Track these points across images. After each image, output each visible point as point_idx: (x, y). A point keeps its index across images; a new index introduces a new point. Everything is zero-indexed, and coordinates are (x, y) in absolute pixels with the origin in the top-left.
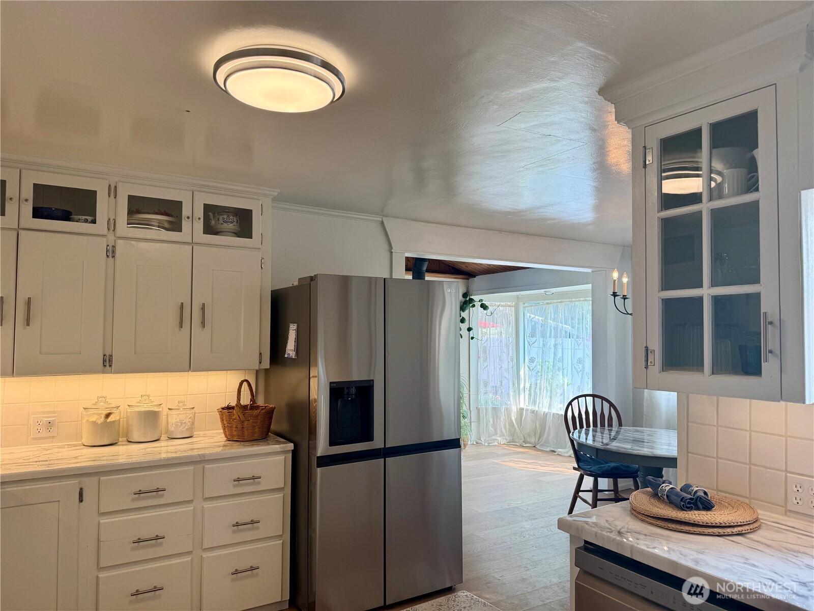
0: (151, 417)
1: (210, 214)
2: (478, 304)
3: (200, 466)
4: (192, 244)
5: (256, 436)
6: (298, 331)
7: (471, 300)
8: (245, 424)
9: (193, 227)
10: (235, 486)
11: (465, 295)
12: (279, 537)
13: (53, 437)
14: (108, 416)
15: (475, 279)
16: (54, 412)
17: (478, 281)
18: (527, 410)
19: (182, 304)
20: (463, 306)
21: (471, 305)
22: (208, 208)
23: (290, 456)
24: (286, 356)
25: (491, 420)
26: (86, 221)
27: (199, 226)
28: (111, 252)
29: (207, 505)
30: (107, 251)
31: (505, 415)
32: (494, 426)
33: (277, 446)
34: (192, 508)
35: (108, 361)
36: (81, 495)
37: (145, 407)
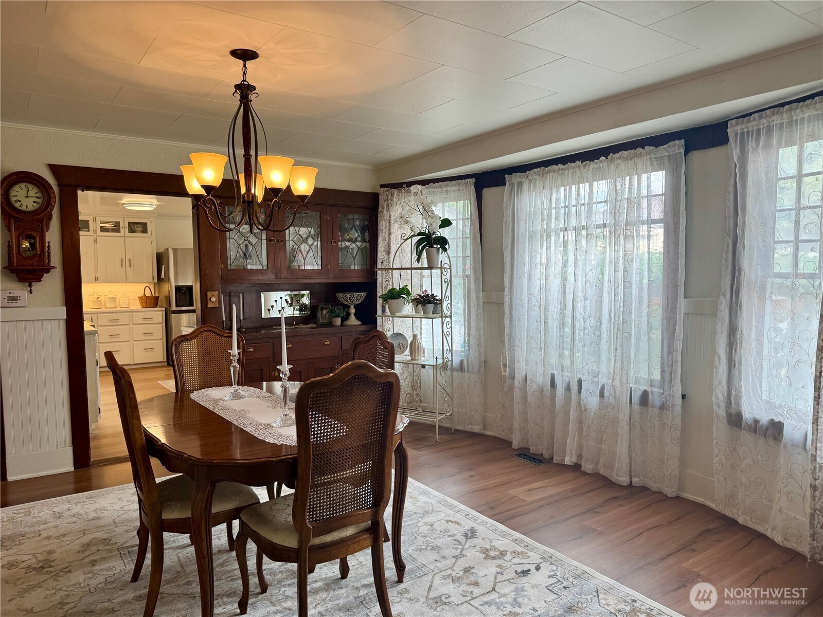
0: (113, 299)
1: (131, 225)
3: (131, 314)
4: (125, 237)
5: (152, 306)
6: (165, 268)
8: (148, 301)
9: (124, 231)
10: (143, 321)
12: (162, 339)
14: (98, 298)
19: (122, 258)
22: (130, 223)
23: (164, 312)
24: (162, 278)
26: (86, 231)
27: (127, 230)
28: (95, 241)
29: (134, 326)
33: (160, 308)
34: (129, 327)
35: (97, 279)
36: (92, 319)
37: (111, 296)
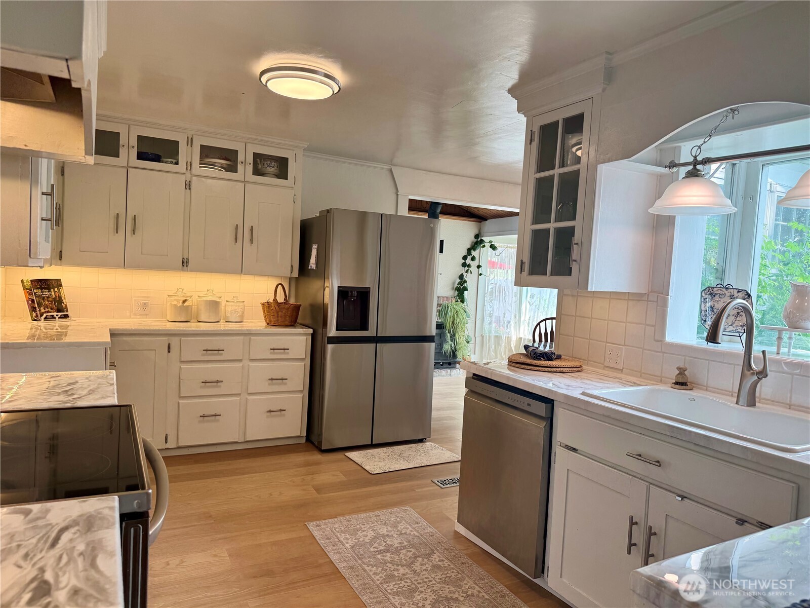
0: (214, 305)
1: (258, 160)
2: (488, 245)
3: (248, 338)
4: (244, 182)
5: (287, 323)
6: (318, 249)
7: (482, 241)
8: (280, 313)
9: (245, 169)
10: (271, 353)
11: (477, 236)
12: (301, 392)
13: (147, 315)
14: (184, 301)
15: (487, 222)
16: (148, 297)
17: (489, 224)
18: (524, 339)
19: (237, 225)
20: (474, 245)
21: (482, 245)
22: (256, 156)
23: (310, 337)
24: (309, 268)
25: (493, 346)
26: (172, 163)
27: (250, 169)
28: (188, 186)
29: (252, 364)
30: (186, 184)
31: (505, 343)
32: (495, 351)
33: (301, 329)
34: (241, 365)
35: (185, 263)
36: (169, 348)
37: (210, 298)
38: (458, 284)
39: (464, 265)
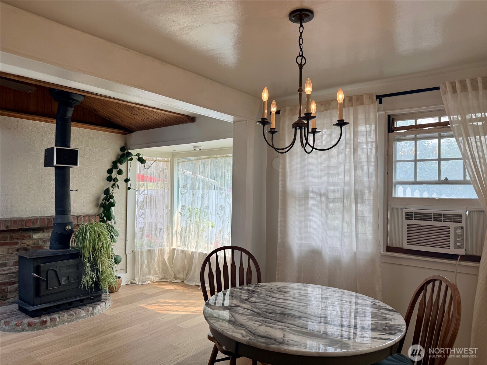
2: (135, 158)
7: (129, 154)
11: (123, 149)
15: (133, 134)
17: (135, 136)
18: (178, 250)
20: (120, 158)
21: (129, 158)
25: (146, 262)
31: (159, 256)
32: (149, 266)
38: (103, 201)
39: (109, 179)
